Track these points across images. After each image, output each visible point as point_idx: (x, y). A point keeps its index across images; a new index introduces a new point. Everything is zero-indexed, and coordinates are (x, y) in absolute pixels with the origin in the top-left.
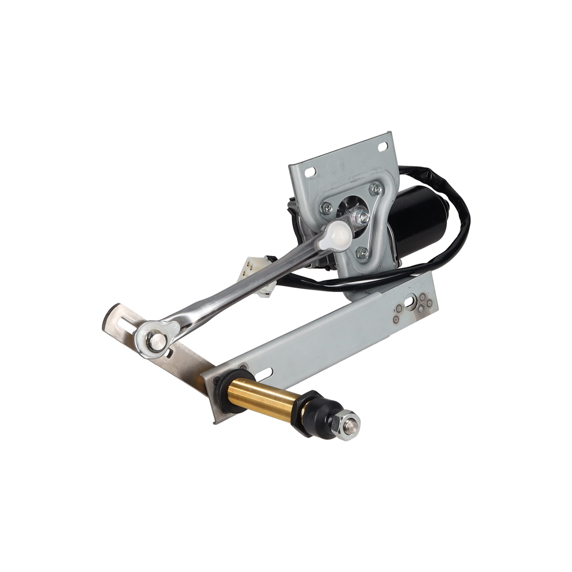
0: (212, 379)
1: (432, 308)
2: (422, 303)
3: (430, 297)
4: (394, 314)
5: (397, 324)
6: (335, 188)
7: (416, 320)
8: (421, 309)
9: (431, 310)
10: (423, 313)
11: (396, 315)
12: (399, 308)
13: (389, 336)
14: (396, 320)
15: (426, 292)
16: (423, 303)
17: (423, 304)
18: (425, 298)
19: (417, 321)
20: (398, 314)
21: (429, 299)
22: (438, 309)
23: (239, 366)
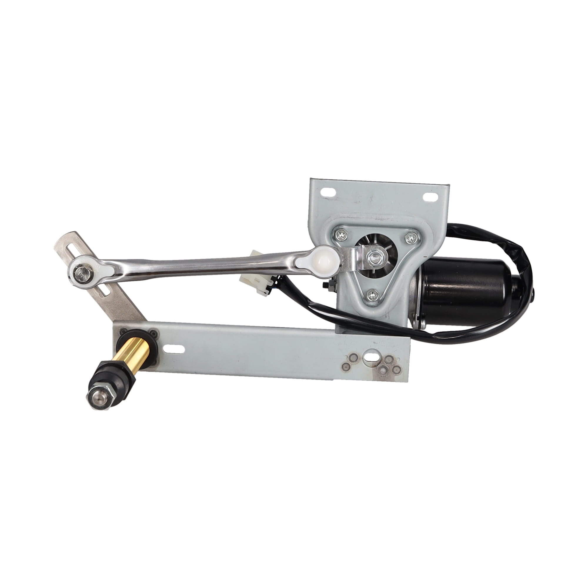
0: (120, 328)
1: (399, 376)
2: (386, 365)
3: (399, 363)
4: (345, 360)
5: (346, 372)
6: (354, 218)
7: (372, 379)
8: (383, 370)
9: (396, 377)
10: (384, 375)
11: (347, 362)
12: (354, 358)
13: (332, 380)
14: (346, 367)
15: (395, 356)
16: (388, 366)
17: (388, 368)
18: (392, 361)
19: (374, 380)
20: (350, 363)
21: (397, 365)
22: (408, 382)
23: (150, 329)
